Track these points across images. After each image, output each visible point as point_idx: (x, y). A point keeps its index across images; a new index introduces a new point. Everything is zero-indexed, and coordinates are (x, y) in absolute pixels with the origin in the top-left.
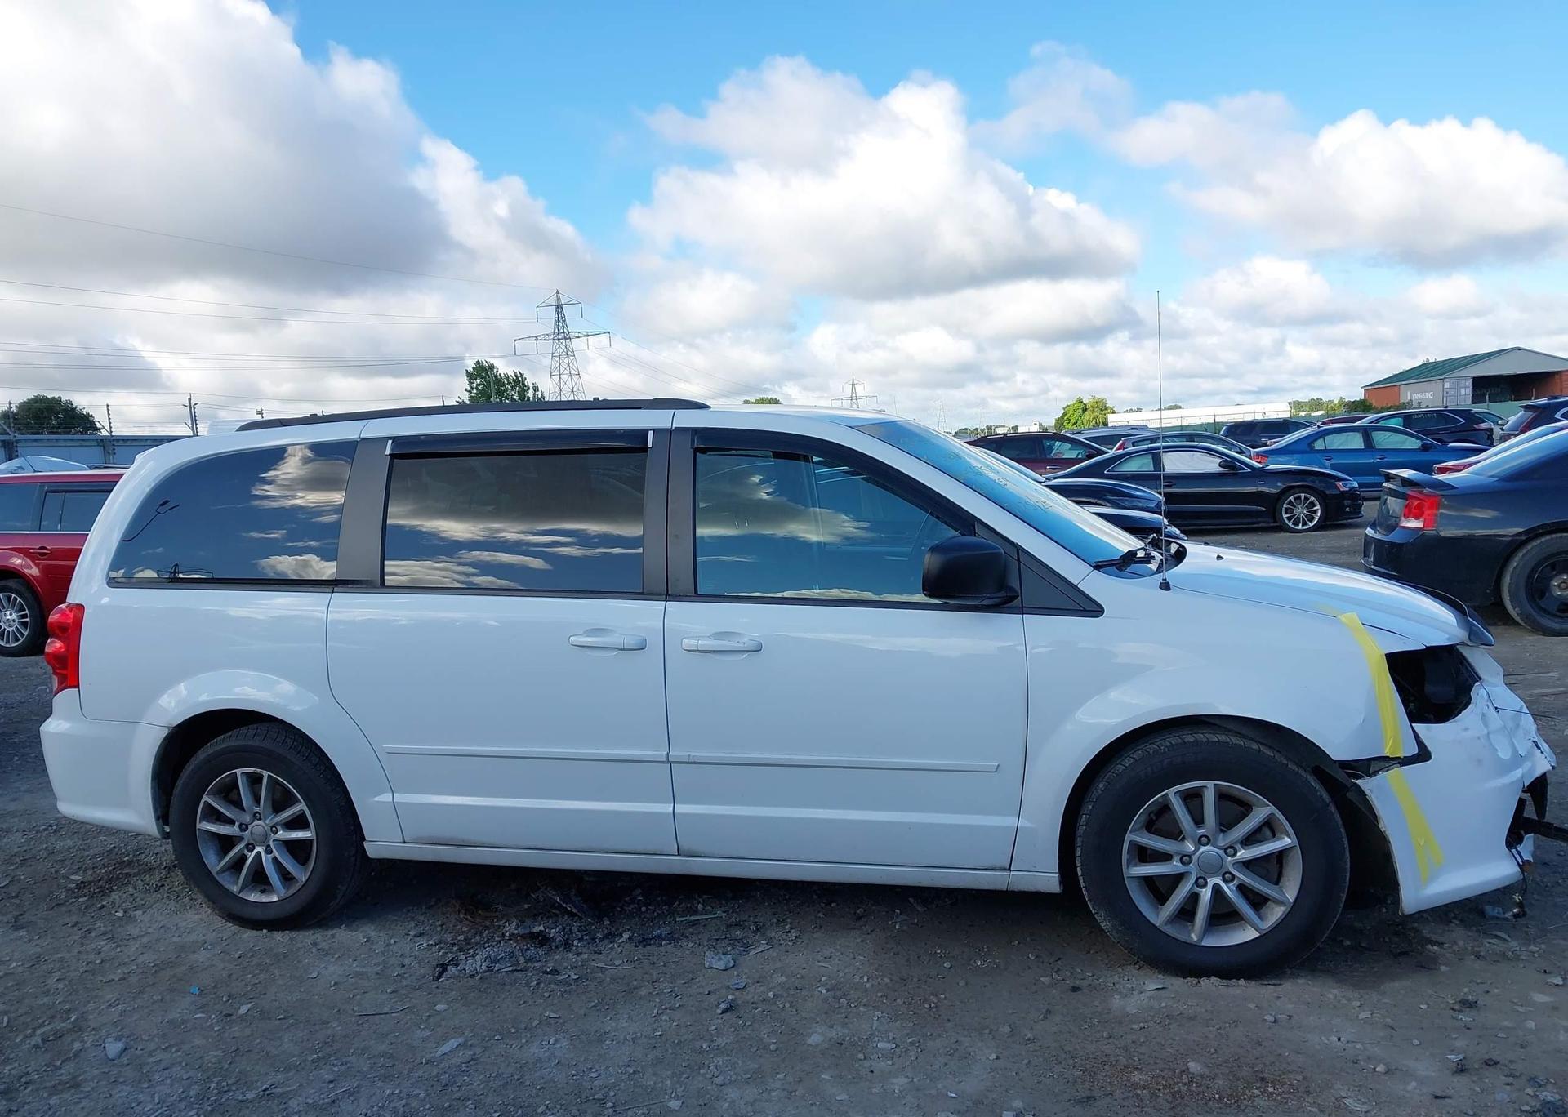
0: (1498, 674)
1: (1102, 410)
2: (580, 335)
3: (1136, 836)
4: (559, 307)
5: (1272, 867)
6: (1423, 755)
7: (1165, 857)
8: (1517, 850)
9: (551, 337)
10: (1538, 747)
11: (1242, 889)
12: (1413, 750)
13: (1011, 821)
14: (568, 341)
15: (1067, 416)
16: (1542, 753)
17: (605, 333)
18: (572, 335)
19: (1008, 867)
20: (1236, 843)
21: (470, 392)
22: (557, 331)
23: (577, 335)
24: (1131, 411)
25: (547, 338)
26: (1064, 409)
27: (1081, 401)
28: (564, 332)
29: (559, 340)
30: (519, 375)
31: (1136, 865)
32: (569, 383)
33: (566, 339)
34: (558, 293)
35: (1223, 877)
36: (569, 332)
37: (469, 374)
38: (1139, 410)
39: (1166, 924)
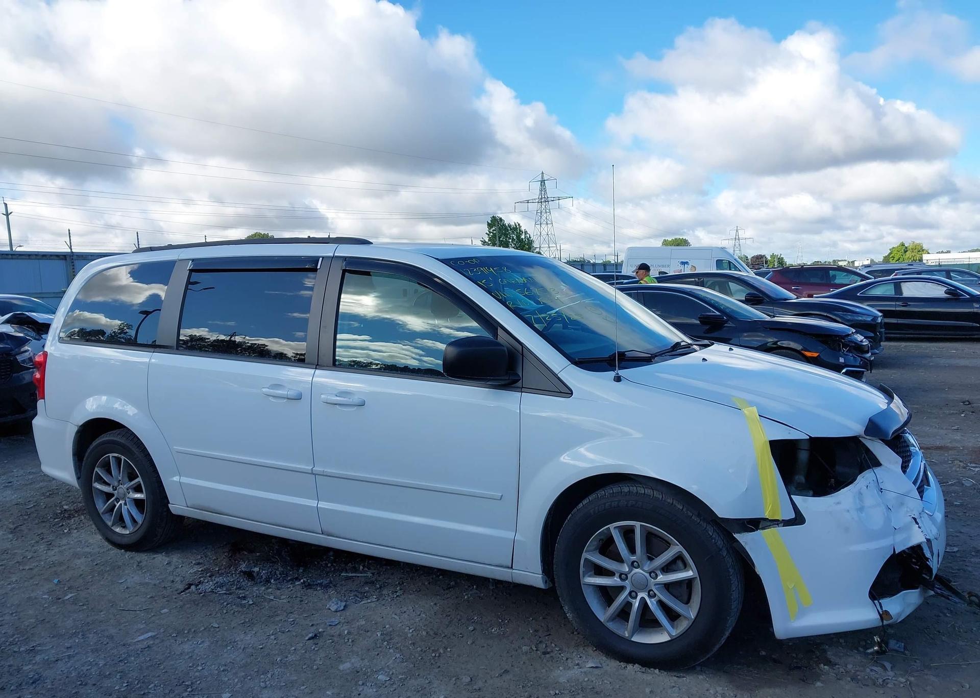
0: (897, 462)
1: (919, 251)
2: (555, 199)
3: (591, 555)
4: (543, 182)
5: (681, 590)
6: (798, 519)
7: (610, 574)
8: (879, 602)
9: (537, 201)
10: (917, 523)
11: (661, 603)
12: (792, 515)
13: (510, 535)
14: (547, 203)
15: (892, 255)
16: (919, 527)
17: (570, 197)
18: (549, 199)
19: (510, 566)
20: (656, 569)
21: (489, 235)
22: (540, 197)
23: (552, 199)
24: (942, 252)
25: (534, 201)
26: (890, 250)
27: (903, 245)
28: (545, 198)
29: (541, 202)
30: (517, 224)
31: (590, 576)
32: (546, 229)
33: (546, 202)
34: (543, 173)
35: (649, 593)
36: (548, 198)
37: (489, 224)
38: (948, 252)
39: (608, 622)
